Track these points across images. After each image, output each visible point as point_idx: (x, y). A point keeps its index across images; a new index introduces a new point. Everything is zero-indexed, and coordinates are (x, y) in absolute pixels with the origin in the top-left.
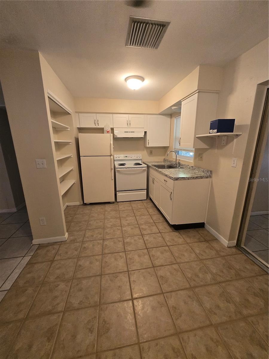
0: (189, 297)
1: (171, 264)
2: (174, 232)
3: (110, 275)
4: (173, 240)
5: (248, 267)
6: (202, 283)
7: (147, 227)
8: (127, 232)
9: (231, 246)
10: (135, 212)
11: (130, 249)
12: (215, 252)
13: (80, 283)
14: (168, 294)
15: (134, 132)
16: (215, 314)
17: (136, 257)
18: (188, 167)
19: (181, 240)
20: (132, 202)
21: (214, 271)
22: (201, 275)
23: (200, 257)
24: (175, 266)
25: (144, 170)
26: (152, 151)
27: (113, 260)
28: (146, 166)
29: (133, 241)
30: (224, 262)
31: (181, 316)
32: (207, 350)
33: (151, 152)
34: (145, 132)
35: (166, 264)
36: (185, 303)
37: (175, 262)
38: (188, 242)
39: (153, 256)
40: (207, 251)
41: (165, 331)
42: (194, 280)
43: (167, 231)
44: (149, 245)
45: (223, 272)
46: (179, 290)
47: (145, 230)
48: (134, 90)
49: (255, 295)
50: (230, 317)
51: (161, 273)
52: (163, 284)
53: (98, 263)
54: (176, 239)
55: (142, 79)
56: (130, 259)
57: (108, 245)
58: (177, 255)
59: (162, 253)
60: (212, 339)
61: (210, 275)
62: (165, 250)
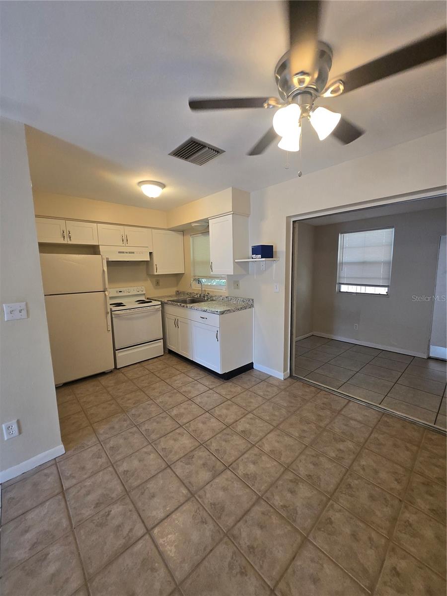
0: (279, 435)
1: (245, 416)
2: (226, 384)
3: (182, 460)
4: (231, 391)
5: (307, 390)
6: (281, 419)
7: (190, 388)
8: (167, 403)
9: (286, 377)
10: (158, 375)
11: (185, 421)
12: (276, 388)
13: (145, 490)
14: (260, 443)
15: (134, 253)
16: (305, 437)
17: (200, 425)
18: (221, 298)
19: (239, 389)
20: (143, 364)
21: (285, 405)
22: (276, 413)
23: (267, 398)
24: (250, 416)
25: (157, 310)
26: (159, 280)
27: (172, 442)
28: (160, 303)
29: (182, 410)
30: (288, 393)
31: (281, 455)
32: (314, 464)
33: (158, 283)
34: (151, 253)
35: (239, 418)
36: (278, 442)
37: (246, 412)
38: (247, 387)
39: (220, 416)
40: (269, 389)
41: (276, 473)
42: (274, 420)
43: (217, 385)
44: (207, 408)
45: (291, 402)
46: (267, 435)
47: (190, 392)
48: (152, 198)
49: (323, 409)
50: (315, 433)
51: (240, 428)
52: (248, 438)
53: (152, 456)
54: (233, 390)
55: (163, 186)
56: (195, 431)
57: (150, 429)
58: (244, 405)
59: (227, 409)
60: (313, 456)
61: (284, 410)
62: (229, 405)
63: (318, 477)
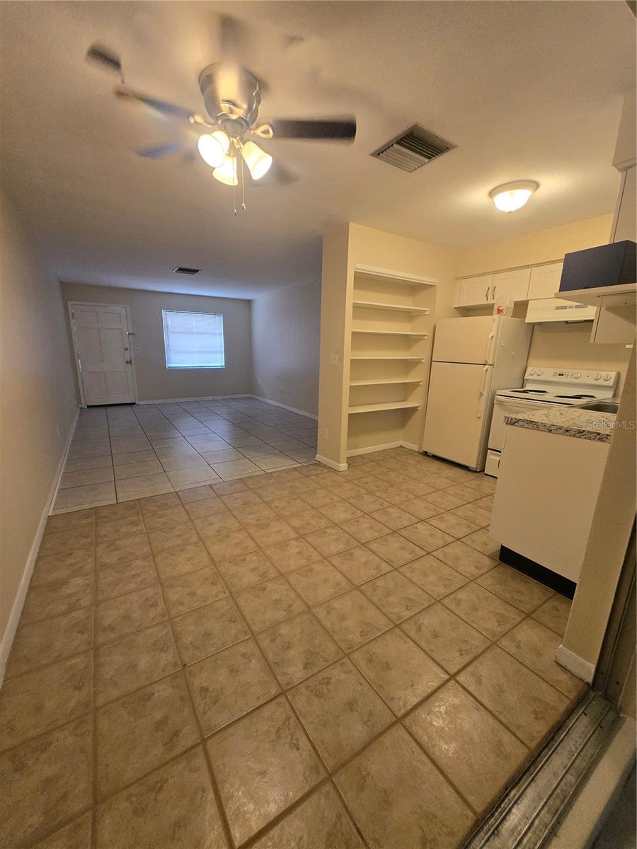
31: (303, 577)
41: (280, 565)
55: (533, 185)
63: (258, 597)
